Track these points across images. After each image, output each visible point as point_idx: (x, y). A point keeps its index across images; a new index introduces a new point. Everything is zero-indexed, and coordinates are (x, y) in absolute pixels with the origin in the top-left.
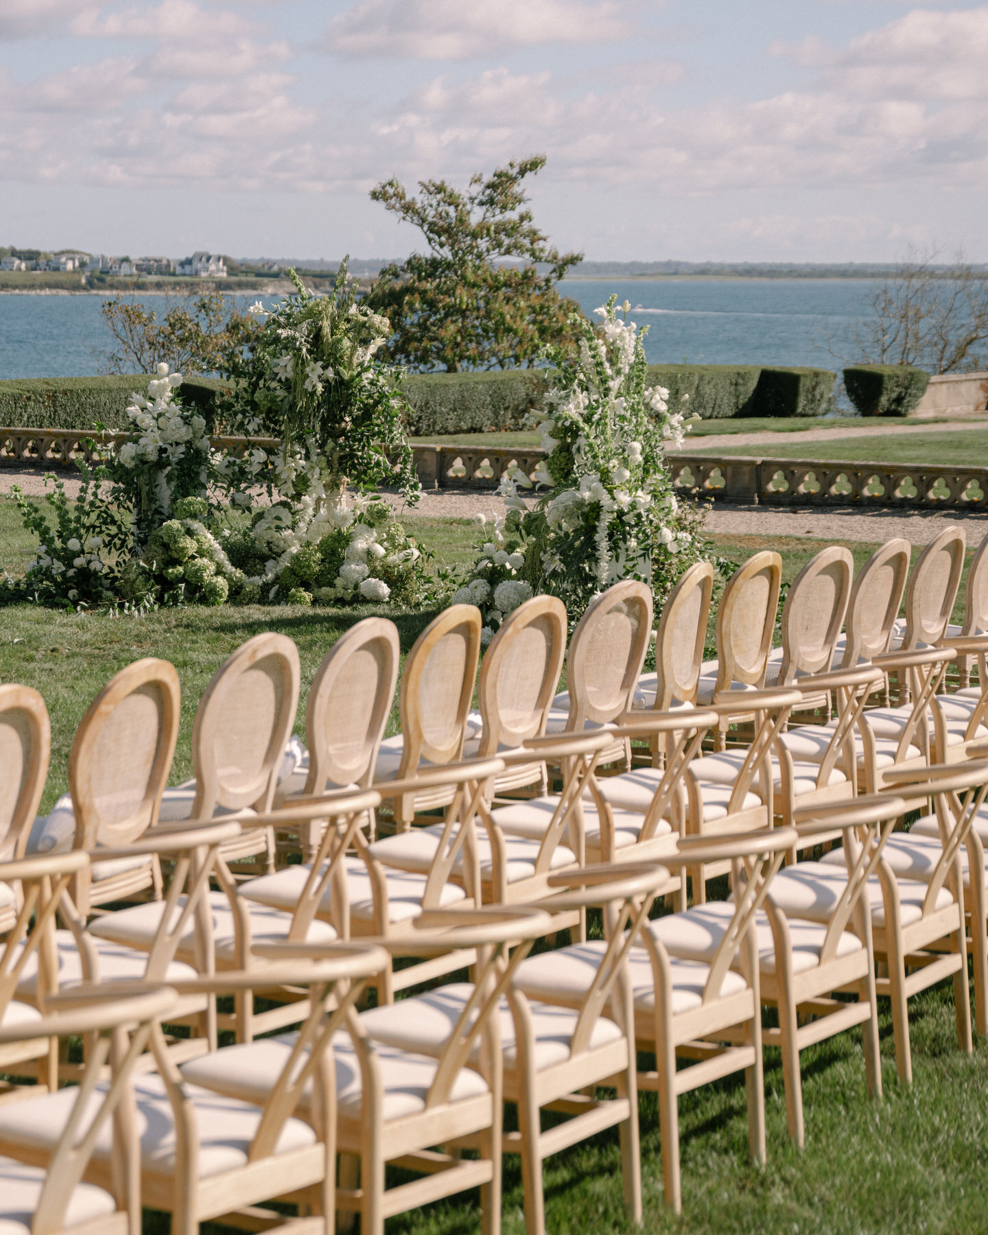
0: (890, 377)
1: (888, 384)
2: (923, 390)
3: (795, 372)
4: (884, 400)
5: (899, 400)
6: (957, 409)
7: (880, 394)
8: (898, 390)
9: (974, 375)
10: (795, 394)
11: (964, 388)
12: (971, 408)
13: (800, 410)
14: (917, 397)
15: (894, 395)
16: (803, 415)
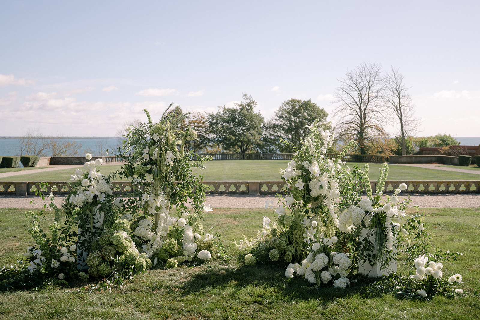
0: (32, 158)
1: (31, 160)
2: (38, 161)
3: (12, 157)
4: (30, 163)
5: (33, 163)
6: (43, 165)
7: (29, 162)
8: (33, 161)
9: (46, 157)
10: (12, 163)
11: (45, 160)
12: (46, 165)
13: (13, 166)
14: (37, 162)
15: (32, 162)
16: (13, 167)
